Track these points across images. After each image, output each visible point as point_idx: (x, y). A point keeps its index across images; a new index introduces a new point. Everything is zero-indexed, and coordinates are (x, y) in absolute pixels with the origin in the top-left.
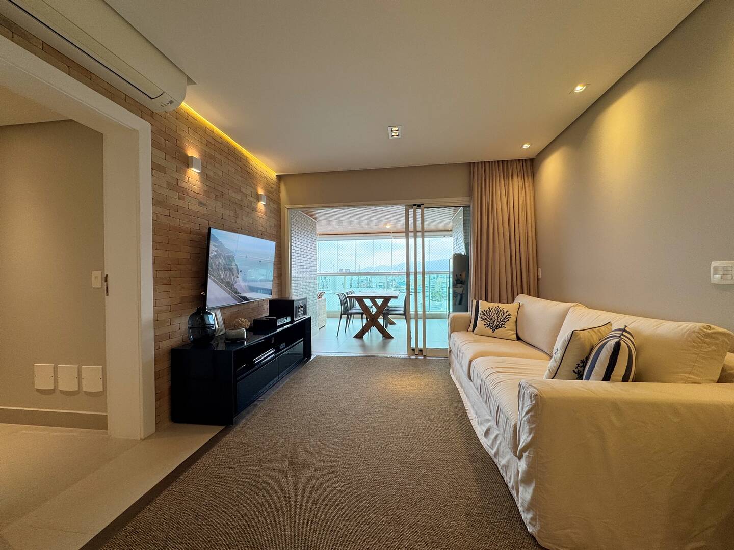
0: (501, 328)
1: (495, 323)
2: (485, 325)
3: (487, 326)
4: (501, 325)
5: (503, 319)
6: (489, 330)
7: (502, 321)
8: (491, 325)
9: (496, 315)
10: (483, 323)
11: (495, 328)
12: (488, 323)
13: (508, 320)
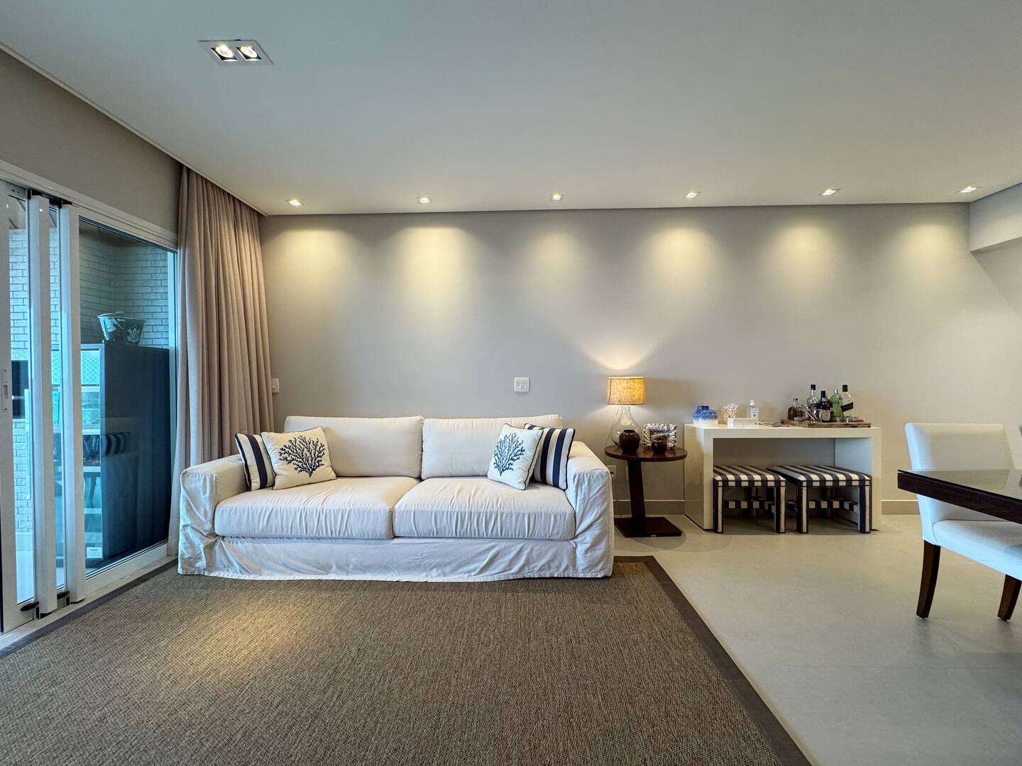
0: (319, 466)
1: (310, 462)
2: (296, 469)
3: (299, 469)
4: (318, 462)
5: (317, 453)
6: (304, 474)
7: (318, 457)
8: (305, 466)
9: (306, 450)
10: (292, 466)
11: (311, 471)
12: (300, 464)
13: (324, 454)
